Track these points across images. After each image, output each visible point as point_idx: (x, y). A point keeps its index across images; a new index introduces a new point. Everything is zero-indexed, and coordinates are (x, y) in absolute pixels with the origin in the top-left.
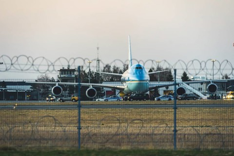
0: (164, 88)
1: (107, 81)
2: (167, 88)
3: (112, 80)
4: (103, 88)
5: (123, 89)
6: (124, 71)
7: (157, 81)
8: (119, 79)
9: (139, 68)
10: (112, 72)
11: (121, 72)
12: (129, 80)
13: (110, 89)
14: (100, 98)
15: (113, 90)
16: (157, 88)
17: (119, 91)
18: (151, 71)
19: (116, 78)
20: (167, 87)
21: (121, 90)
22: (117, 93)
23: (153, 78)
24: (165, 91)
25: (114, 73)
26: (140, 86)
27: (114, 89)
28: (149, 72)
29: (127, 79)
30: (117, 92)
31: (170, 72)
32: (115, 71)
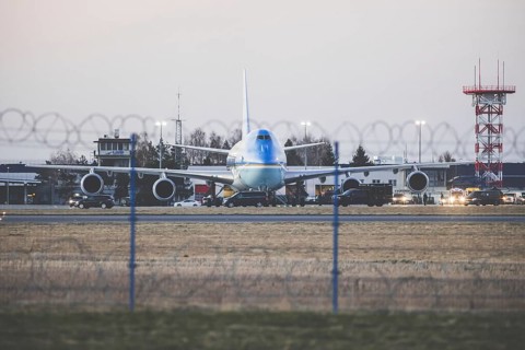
0: (317, 181)
1: (196, 165)
2: (323, 180)
3: (207, 163)
4: (188, 179)
5: (230, 182)
6: (234, 144)
7: (302, 164)
8: (222, 160)
9: (264, 137)
10: (207, 146)
11: (227, 147)
12: (243, 163)
13: (203, 182)
14: (181, 200)
15: (209, 183)
16: (300, 180)
17: (222, 185)
18: (289, 143)
19: (217, 158)
20: (323, 177)
21: (227, 184)
22: (218, 189)
23: (293, 158)
24: (317, 187)
25: (212, 147)
26: (265, 176)
27: (213, 181)
28: (286, 146)
29: (238, 160)
30: (219, 187)
31: (330, 146)
32: (215, 143)
